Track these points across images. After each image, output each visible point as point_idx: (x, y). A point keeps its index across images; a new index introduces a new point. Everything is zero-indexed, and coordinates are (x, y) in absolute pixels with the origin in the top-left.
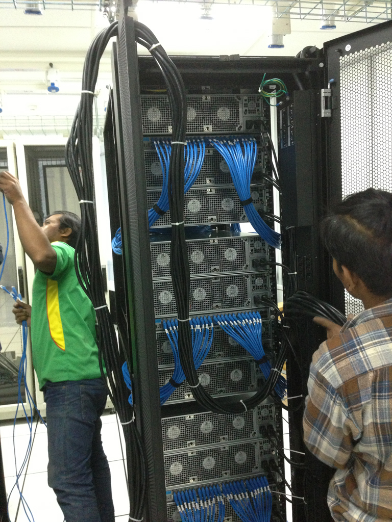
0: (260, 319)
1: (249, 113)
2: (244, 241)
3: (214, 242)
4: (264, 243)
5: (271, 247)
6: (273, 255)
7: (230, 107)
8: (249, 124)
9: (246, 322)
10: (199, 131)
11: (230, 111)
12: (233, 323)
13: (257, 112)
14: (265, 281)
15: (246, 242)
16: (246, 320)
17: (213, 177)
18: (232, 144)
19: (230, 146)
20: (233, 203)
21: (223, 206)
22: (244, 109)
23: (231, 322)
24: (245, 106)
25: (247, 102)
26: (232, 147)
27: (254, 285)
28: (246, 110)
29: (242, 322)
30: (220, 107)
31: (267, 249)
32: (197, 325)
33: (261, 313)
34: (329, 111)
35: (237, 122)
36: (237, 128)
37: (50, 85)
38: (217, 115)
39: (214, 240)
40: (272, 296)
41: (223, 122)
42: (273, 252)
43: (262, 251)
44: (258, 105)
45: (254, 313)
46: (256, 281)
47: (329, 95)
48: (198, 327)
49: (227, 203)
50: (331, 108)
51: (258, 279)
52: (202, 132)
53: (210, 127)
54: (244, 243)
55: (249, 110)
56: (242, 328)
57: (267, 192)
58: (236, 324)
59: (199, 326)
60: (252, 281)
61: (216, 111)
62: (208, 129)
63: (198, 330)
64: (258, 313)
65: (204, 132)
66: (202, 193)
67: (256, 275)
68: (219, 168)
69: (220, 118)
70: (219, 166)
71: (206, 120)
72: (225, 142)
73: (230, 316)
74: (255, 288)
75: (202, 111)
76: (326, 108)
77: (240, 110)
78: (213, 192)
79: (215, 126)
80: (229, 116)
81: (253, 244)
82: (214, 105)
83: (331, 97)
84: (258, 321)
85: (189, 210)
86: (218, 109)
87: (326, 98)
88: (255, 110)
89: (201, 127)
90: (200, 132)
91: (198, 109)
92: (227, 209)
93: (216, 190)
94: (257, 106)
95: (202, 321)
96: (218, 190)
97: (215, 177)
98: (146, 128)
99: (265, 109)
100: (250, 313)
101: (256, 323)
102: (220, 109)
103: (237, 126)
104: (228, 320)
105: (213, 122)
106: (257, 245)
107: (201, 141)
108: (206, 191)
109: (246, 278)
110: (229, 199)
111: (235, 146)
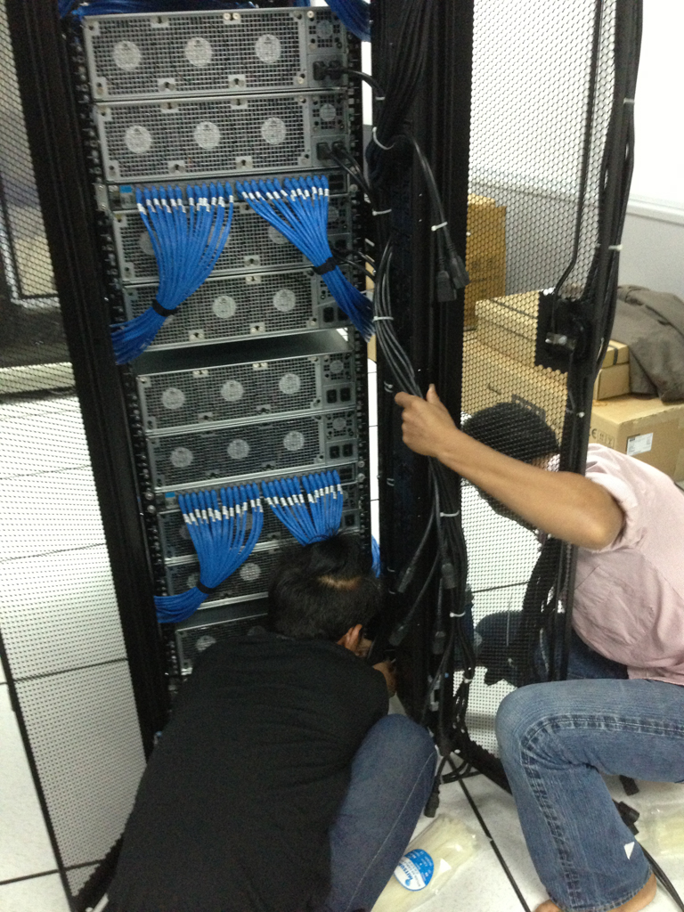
0: (327, 190)
2: (296, 20)
4: (338, 26)
5: (354, 37)
6: (356, 54)
9: (297, 193)
12: (273, 196)
14: (339, 111)
15: (300, 22)
16: (299, 190)
23: (268, 194)
27: (317, 119)
29: (289, 194)
33: (331, 178)
40: (353, 144)
42: (357, 46)
43: (334, 44)
45: (316, 179)
46: (321, 111)
48: (203, 202)
51: (325, 106)
54: (296, 23)
56: (289, 204)
58: (277, 196)
59: (205, 200)
60: (314, 111)
63: (203, 208)
64: (323, 179)
67: (321, 96)
73: (269, 183)
74: (321, 125)
81: (314, 27)
84: (321, 193)
95: (213, 192)
100: (309, 179)
101: (317, 195)
104: (264, 189)
106: (325, 30)
109: (300, 103)
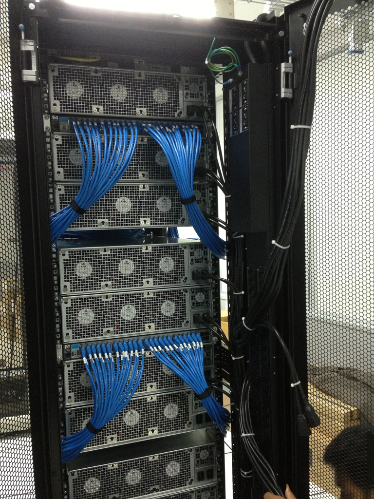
0: (201, 343)
1: (191, 97)
2: (183, 249)
3: (147, 249)
4: (207, 252)
5: (215, 256)
6: (216, 266)
7: (168, 88)
8: (190, 110)
9: (183, 346)
10: (130, 114)
11: (169, 93)
12: (169, 348)
13: (199, 96)
14: (207, 297)
15: (185, 250)
16: (184, 344)
17: (147, 171)
18: (171, 131)
19: (168, 133)
20: (170, 203)
21: (158, 207)
22: (185, 92)
23: (166, 347)
24: (186, 89)
25: (188, 84)
26: (170, 135)
27: (194, 301)
28: (187, 93)
29: (179, 346)
30: (157, 87)
31: (209, 258)
32: (123, 352)
33: (202, 334)
34: (290, 90)
35: (177, 106)
36: (176, 114)
38: (152, 97)
39: (147, 247)
40: (215, 314)
41: (160, 105)
42: (217, 262)
43: (204, 261)
44: (201, 88)
45: (193, 335)
46: (196, 296)
47: (290, 70)
48: (125, 354)
49: (163, 203)
50: (292, 88)
51: (199, 294)
52: (134, 116)
53: (144, 110)
54: (183, 251)
55: (191, 94)
56: (179, 354)
57: (210, 192)
58: (172, 349)
59: (126, 352)
60: (192, 297)
61: (152, 92)
62: (142, 112)
63: (125, 358)
64: (198, 335)
65: (137, 116)
66: (133, 189)
67: (196, 289)
68: (154, 160)
69: (156, 100)
70: (154, 158)
71: (140, 101)
72: (162, 128)
73: (165, 338)
74: (195, 304)
75: (134, 90)
76: (287, 86)
77: (180, 92)
78: (147, 189)
79: (150, 109)
80: (167, 98)
81: (193, 253)
82: (150, 84)
83: (292, 74)
84: (198, 346)
85: (117, 210)
86: (154, 89)
87: (287, 74)
88: (198, 95)
89: (132, 109)
90: (132, 116)
91: (129, 87)
92: (164, 210)
93: (150, 187)
94: (200, 90)
95: (131, 346)
96: (152, 187)
97: (150, 170)
98: (64, 105)
99: (209, 94)
100: (189, 335)
101: (196, 347)
102: (156, 90)
103: (176, 111)
104: (163, 344)
105: (147, 104)
106: (199, 254)
107: (133, 126)
108: (138, 187)
109: (184, 293)
110: (165, 198)
111: (173, 133)
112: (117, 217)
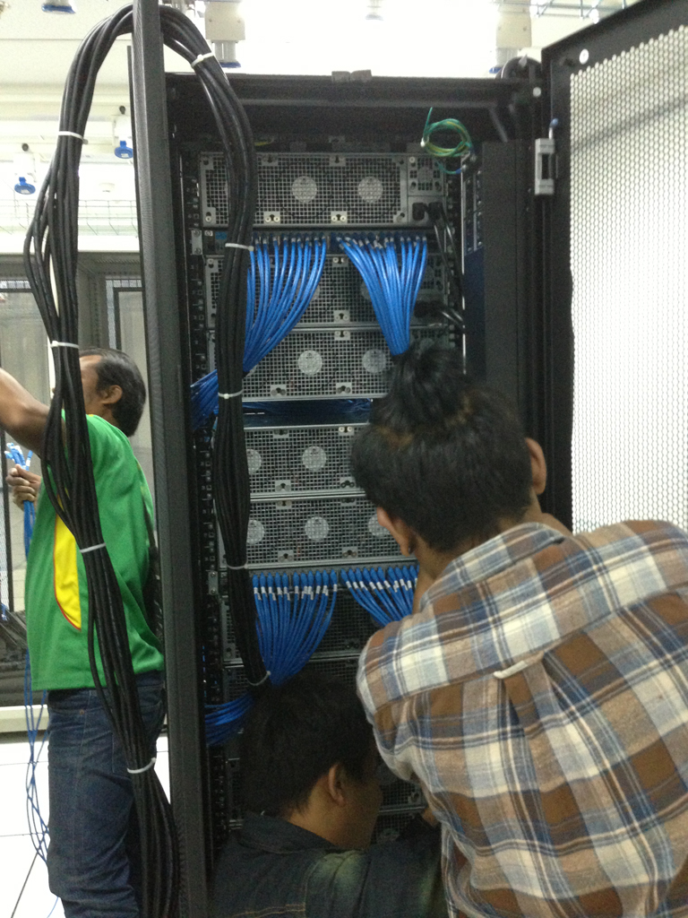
1: (419, 189)
7: (382, 177)
8: (418, 210)
10: (322, 222)
11: (383, 185)
13: (434, 187)
17: (347, 309)
18: (381, 247)
19: (376, 250)
20: (385, 359)
21: (365, 365)
22: (410, 181)
24: (411, 177)
26: (379, 253)
28: (414, 184)
30: (364, 176)
32: (306, 587)
34: (550, 182)
35: (396, 205)
36: (395, 217)
37: (118, 145)
38: (356, 193)
39: (346, 428)
41: (368, 205)
44: (437, 175)
47: (551, 151)
49: (373, 360)
50: (554, 177)
52: (327, 224)
53: (344, 214)
55: (419, 184)
57: (450, 340)
61: (356, 185)
62: (340, 218)
65: (332, 224)
66: (325, 338)
68: (359, 292)
69: (363, 198)
70: (359, 288)
71: (337, 201)
72: (367, 242)
75: (328, 185)
76: (545, 176)
77: (403, 183)
78: (347, 337)
79: (353, 213)
80: (380, 194)
82: (354, 173)
83: (554, 156)
85: (299, 370)
86: (360, 180)
87: (545, 157)
88: (431, 184)
89: (325, 214)
90: (323, 225)
91: (321, 180)
92: (373, 370)
93: (352, 334)
94: (435, 177)
96: (356, 334)
97: (351, 308)
98: (221, 214)
99: (450, 182)
102: (363, 181)
103: (395, 213)
105: (348, 205)
107: (321, 241)
108: (333, 334)
110: (377, 350)
111: (385, 249)
112: (300, 382)
